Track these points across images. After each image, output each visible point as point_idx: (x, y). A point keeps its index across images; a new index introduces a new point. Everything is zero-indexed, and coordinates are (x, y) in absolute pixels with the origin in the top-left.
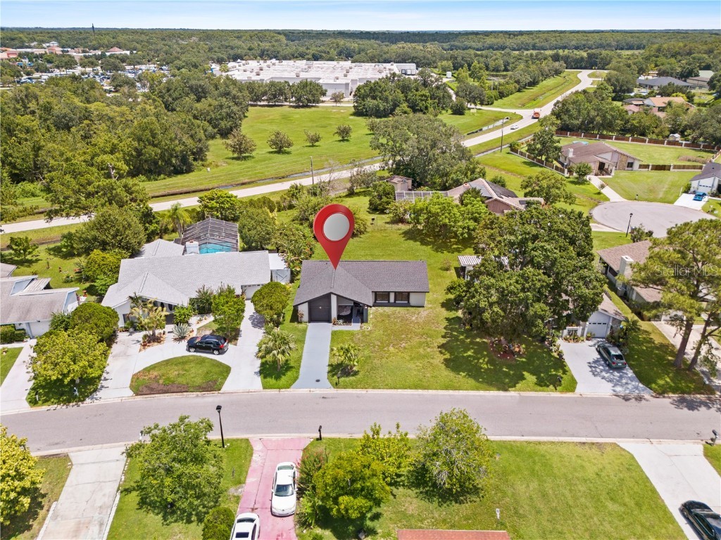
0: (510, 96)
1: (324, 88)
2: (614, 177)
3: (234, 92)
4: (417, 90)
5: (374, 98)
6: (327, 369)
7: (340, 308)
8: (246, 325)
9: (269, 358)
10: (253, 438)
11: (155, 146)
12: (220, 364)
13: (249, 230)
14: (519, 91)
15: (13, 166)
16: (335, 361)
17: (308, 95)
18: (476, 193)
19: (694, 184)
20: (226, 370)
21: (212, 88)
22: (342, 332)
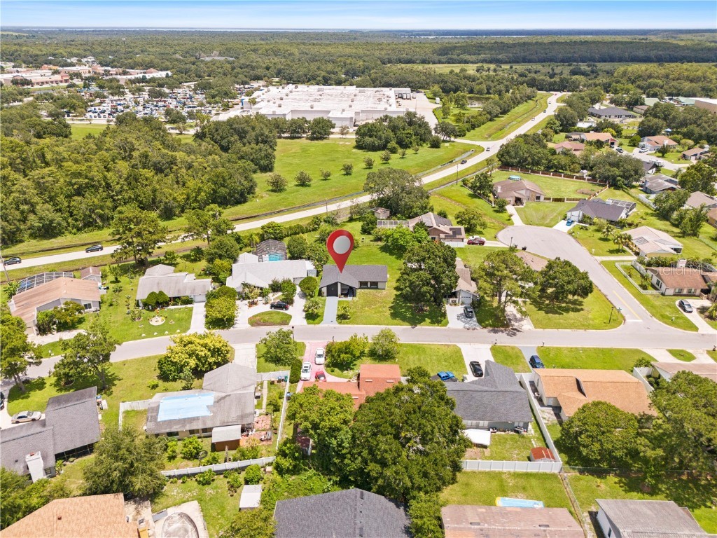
0: (482, 126)
1: (333, 122)
2: (525, 207)
3: (267, 133)
4: (404, 129)
5: (371, 136)
6: (336, 317)
7: (342, 290)
8: (296, 298)
9: (310, 311)
10: (305, 342)
11: (224, 186)
12: (286, 314)
13: (294, 248)
14: (491, 120)
15: (141, 202)
16: (340, 313)
17: (320, 129)
18: (421, 225)
19: (569, 215)
20: (290, 317)
21: (249, 129)
22: (343, 301)
